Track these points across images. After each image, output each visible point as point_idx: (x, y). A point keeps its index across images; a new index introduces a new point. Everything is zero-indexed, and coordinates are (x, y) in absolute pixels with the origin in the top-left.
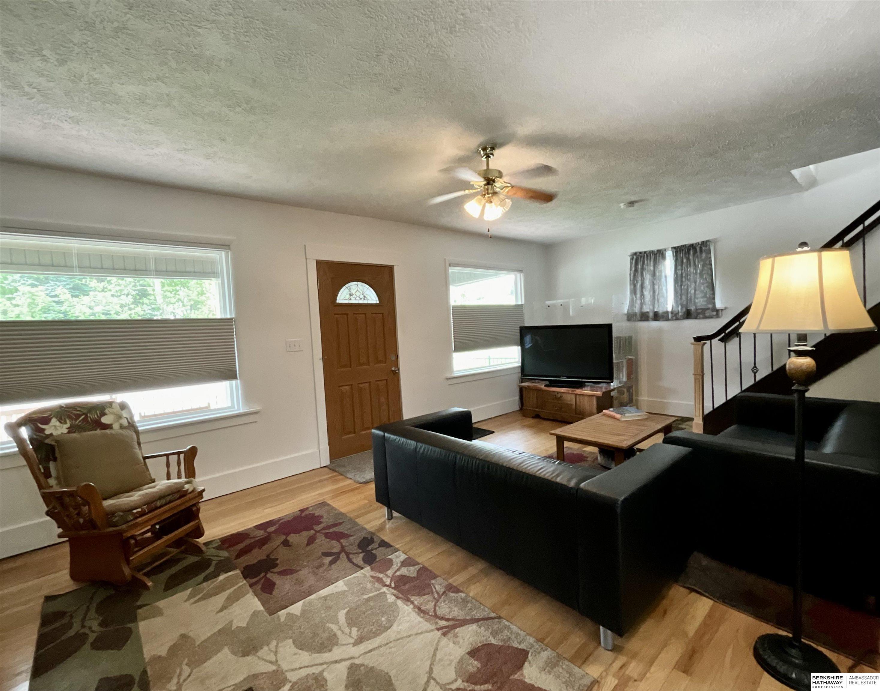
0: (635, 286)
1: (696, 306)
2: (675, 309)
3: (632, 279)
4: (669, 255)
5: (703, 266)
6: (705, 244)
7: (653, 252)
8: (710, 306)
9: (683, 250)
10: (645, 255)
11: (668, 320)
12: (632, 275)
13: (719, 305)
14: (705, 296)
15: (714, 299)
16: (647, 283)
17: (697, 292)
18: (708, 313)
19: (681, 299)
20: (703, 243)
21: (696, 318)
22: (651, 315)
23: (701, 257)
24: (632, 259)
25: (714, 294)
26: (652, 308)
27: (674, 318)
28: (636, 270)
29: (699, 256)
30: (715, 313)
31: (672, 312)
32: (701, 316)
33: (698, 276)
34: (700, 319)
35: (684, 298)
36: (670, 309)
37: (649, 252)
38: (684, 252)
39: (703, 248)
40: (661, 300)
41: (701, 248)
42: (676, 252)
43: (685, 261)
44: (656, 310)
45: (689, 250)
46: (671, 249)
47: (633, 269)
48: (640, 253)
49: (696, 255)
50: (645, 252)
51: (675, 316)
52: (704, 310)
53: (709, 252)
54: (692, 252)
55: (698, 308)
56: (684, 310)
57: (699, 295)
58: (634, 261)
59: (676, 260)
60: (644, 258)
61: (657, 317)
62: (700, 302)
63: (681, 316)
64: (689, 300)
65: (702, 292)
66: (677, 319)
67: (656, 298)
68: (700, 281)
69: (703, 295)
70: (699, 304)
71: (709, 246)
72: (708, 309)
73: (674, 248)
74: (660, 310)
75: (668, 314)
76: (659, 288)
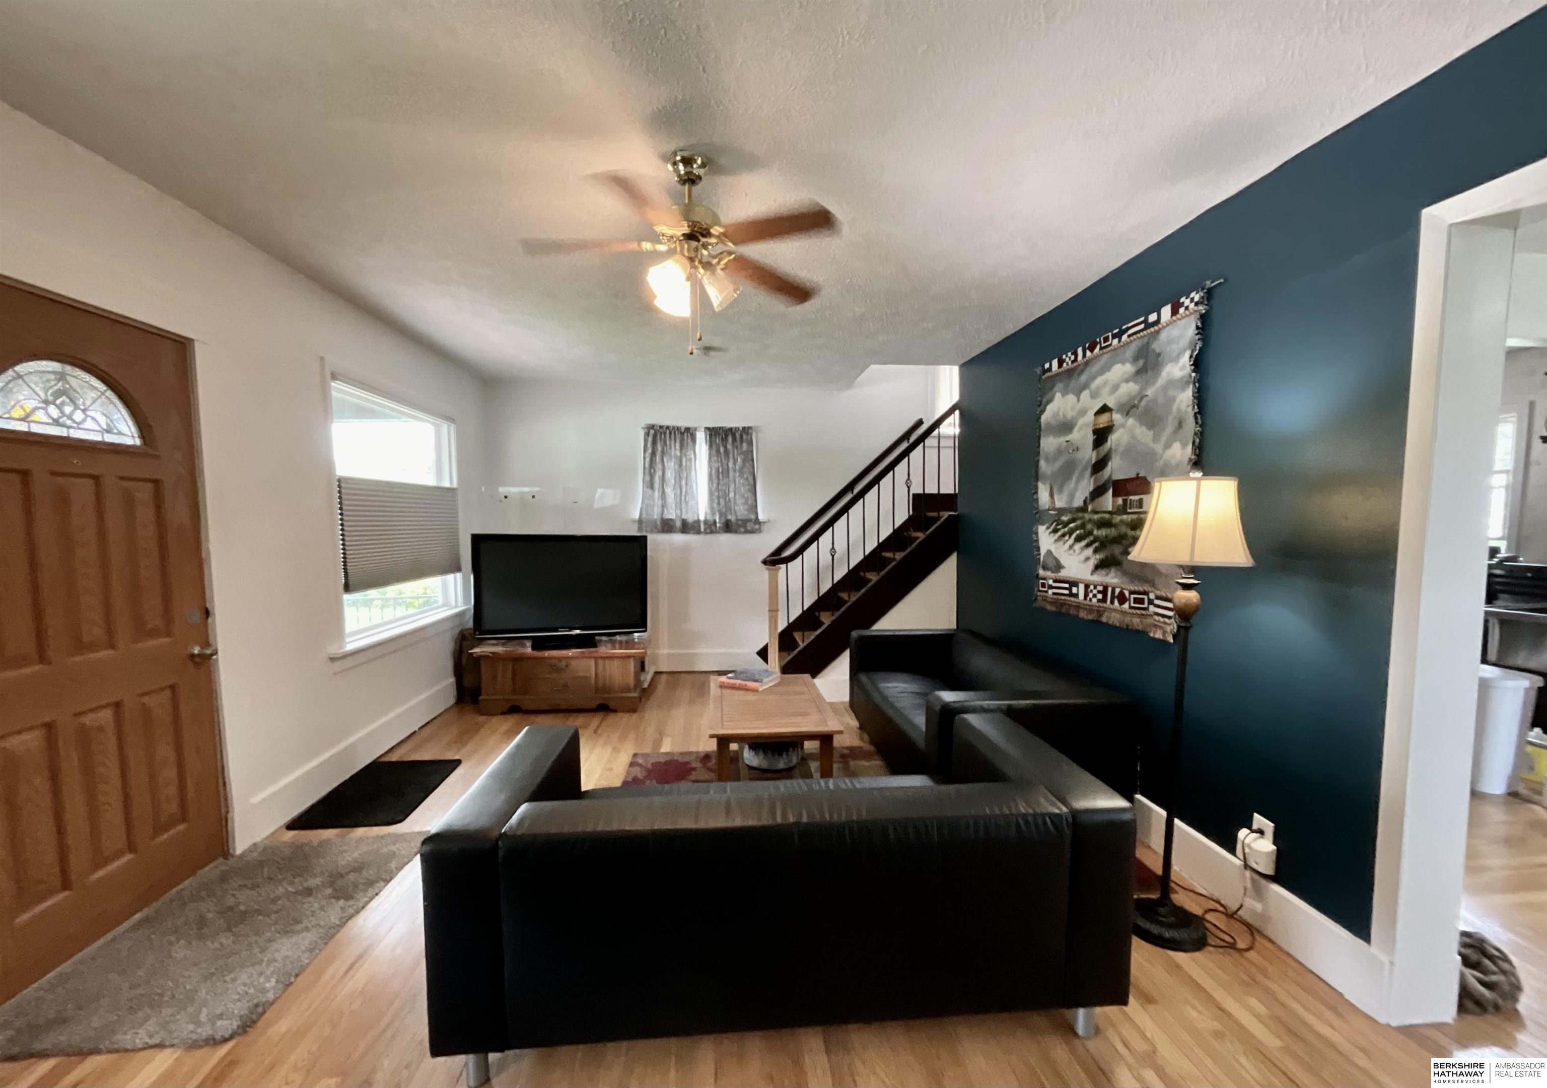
0: (652, 477)
1: (736, 516)
2: (710, 518)
3: (647, 466)
4: (701, 436)
5: (744, 461)
6: (746, 430)
7: (678, 429)
8: (753, 517)
9: (719, 434)
10: (668, 431)
11: (699, 532)
12: (648, 460)
13: (761, 517)
14: (746, 503)
15: (756, 506)
16: (669, 474)
17: (737, 496)
18: (750, 526)
19: (719, 504)
20: (744, 428)
21: (736, 532)
22: (678, 524)
23: (742, 447)
24: (647, 434)
25: (756, 501)
26: (678, 512)
27: (708, 530)
28: (653, 454)
29: (739, 447)
30: (757, 527)
31: (706, 522)
32: (742, 530)
33: (737, 474)
34: (741, 533)
35: (722, 501)
36: (702, 518)
37: (674, 427)
38: (720, 437)
39: (745, 437)
40: (691, 503)
41: (741, 436)
42: (711, 436)
43: (722, 450)
44: (683, 517)
45: (726, 436)
46: (703, 430)
47: (650, 451)
48: (661, 427)
49: (735, 444)
50: (668, 427)
51: (710, 528)
52: (746, 521)
53: (750, 443)
54: (730, 439)
55: (739, 518)
56: (723, 520)
57: (740, 501)
58: (650, 439)
59: (711, 447)
60: (665, 436)
61: (686, 527)
62: (741, 511)
63: (720, 527)
64: (728, 508)
65: (743, 496)
66: (712, 532)
67: (683, 498)
68: (739, 482)
69: (744, 501)
70: (738, 514)
71: (751, 434)
72: (750, 520)
73: (708, 429)
74: (690, 518)
75: (699, 526)
76: (686, 484)
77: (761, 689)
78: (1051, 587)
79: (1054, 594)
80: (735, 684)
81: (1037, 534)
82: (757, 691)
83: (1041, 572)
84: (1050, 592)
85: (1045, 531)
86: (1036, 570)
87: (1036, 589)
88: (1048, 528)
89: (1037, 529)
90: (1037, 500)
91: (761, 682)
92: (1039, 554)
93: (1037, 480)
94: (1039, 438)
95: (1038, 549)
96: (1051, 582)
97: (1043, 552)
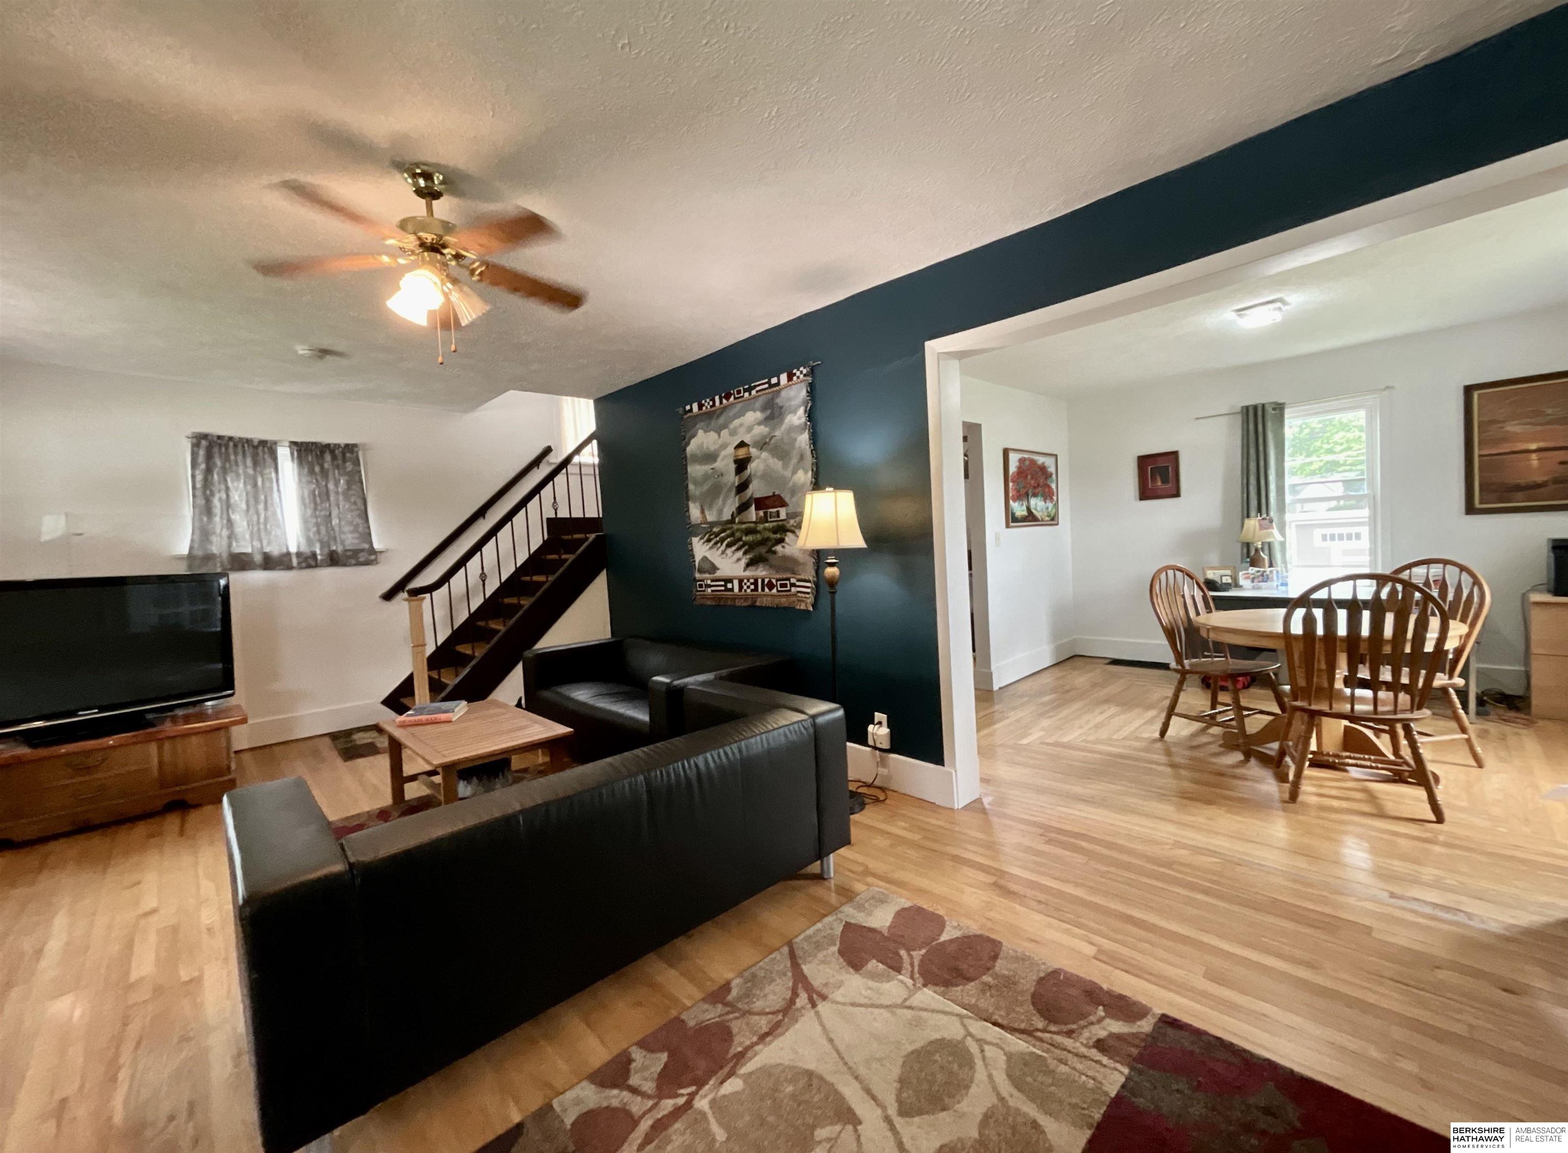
0: (208, 501)
1: (344, 546)
2: (304, 549)
3: (198, 485)
4: (284, 453)
5: (349, 483)
6: (350, 448)
7: (249, 441)
8: (366, 546)
9: (311, 451)
10: (231, 444)
11: (290, 568)
12: (199, 478)
13: (377, 546)
14: (356, 530)
15: (370, 534)
16: (237, 498)
17: (343, 523)
18: (362, 557)
19: (318, 532)
20: (347, 445)
21: (344, 565)
22: (258, 558)
23: (345, 467)
24: (196, 446)
25: (369, 527)
26: (256, 544)
27: (304, 565)
28: (209, 471)
29: (341, 467)
30: (373, 557)
31: (299, 554)
32: (353, 562)
33: (341, 497)
34: (350, 565)
35: (322, 530)
36: (293, 549)
37: (240, 439)
38: (314, 453)
39: (348, 455)
40: (276, 532)
41: (343, 454)
42: (299, 451)
43: (317, 469)
44: (264, 550)
45: (322, 453)
46: (287, 444)
47: (202, 466)
48: (219, 437)
49: (335, 463)
50: (231, 438)
51: (308, 561)
52: (356, 553)
53: (357, 463)
54: (328, 457)
55: (347, 548)
56: (326, 551)
57: (347, 528)
58: (202, 453)
59: (300, 465)
60: (227, 450)
61: (269, 563)
62: (349, 540)
63: (321, 560)
64: (332, 537)
65: (350, 523)
66: (309, 566)
67: (262, 526)
68: (344, 506)
69: (352, 528)
70: (346, 543)
71: (357, 452)
72: (362, 550)
73: (294, 443)
74: (275, 550)
75: (291, 560)
76: (266, 509)
77: (454, 719)
78: (710, 586)
79: (712, 591)
80: (421, 720)
81: (691, 544)
82: (450, 722)
83: (698, 576)
84: (709, 590)
85: (699, 541)
86: (693, 574)
87: (694, 590)
88: (701, 539)
89: (691, 540)
90: (689, 516)
91: (454, 712)
92: (695, 561)
93: (688, 499)
94: (686, 465)
95: (693, 557)
96: (709, 582)
97: (698, 559)
